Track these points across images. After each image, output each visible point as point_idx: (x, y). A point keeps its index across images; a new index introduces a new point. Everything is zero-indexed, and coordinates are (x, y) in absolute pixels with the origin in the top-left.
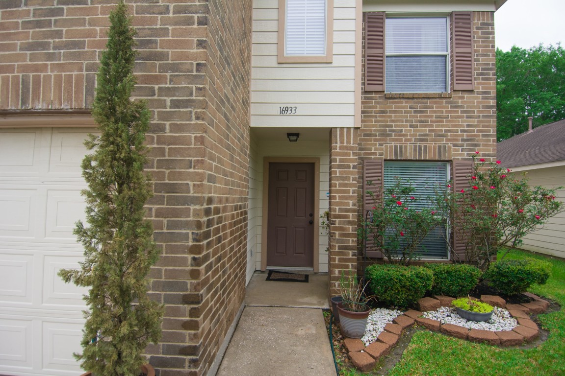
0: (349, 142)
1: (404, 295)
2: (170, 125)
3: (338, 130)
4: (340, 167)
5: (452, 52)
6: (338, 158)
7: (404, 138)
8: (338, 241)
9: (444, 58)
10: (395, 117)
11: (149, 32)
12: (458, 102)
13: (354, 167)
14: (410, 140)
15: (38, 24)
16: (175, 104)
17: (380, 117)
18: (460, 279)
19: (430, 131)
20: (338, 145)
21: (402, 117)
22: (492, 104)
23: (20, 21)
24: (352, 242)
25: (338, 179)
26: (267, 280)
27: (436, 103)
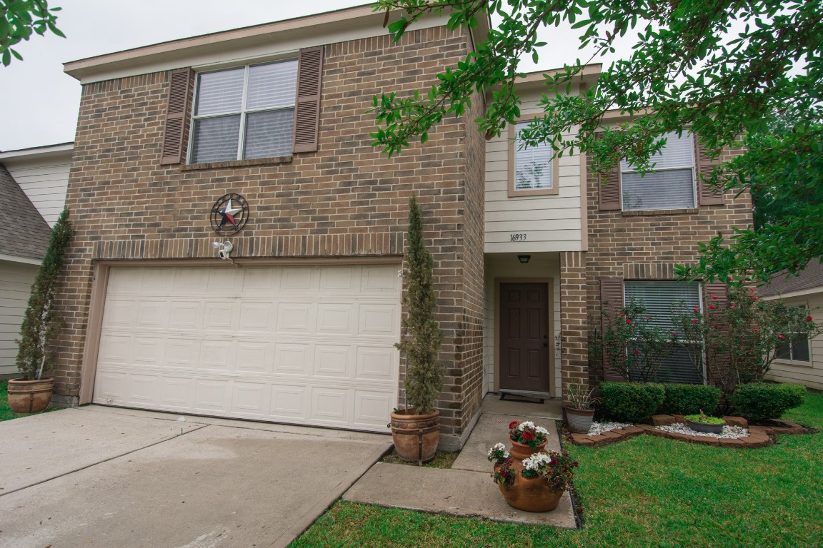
0: (577, 264)
1: (635, 408)
2: (442, 263)
3: (566, 254)
4: (568, 287)
5: (696, 165)
6: (567, 279)
7: (645, 257)
8: (569, 357)
9: (689, 171)
10: (634, 235)
11: (429, 206)
12: (706, 218)
13: (583, 287)
14: (653, 258)
15: (361, 203)
16: (445, 250)
17: (617, 235)
18: (698, 397)
19: (675, 248)
20: (566, 268)
21: (642, 234)
22: (747, 218)
23: (350, 201)
24: (583, 358)
25: (567, 298)
26: (500, 399)
27: (680, 219)
